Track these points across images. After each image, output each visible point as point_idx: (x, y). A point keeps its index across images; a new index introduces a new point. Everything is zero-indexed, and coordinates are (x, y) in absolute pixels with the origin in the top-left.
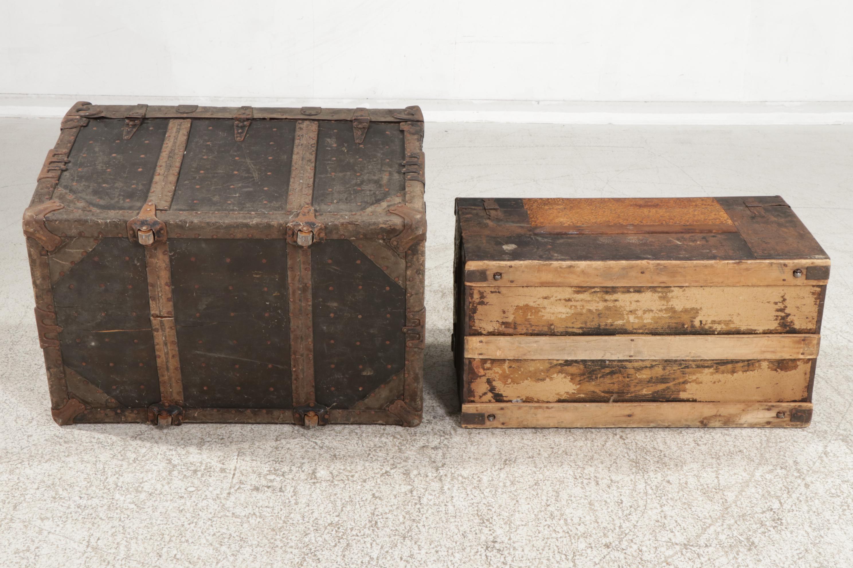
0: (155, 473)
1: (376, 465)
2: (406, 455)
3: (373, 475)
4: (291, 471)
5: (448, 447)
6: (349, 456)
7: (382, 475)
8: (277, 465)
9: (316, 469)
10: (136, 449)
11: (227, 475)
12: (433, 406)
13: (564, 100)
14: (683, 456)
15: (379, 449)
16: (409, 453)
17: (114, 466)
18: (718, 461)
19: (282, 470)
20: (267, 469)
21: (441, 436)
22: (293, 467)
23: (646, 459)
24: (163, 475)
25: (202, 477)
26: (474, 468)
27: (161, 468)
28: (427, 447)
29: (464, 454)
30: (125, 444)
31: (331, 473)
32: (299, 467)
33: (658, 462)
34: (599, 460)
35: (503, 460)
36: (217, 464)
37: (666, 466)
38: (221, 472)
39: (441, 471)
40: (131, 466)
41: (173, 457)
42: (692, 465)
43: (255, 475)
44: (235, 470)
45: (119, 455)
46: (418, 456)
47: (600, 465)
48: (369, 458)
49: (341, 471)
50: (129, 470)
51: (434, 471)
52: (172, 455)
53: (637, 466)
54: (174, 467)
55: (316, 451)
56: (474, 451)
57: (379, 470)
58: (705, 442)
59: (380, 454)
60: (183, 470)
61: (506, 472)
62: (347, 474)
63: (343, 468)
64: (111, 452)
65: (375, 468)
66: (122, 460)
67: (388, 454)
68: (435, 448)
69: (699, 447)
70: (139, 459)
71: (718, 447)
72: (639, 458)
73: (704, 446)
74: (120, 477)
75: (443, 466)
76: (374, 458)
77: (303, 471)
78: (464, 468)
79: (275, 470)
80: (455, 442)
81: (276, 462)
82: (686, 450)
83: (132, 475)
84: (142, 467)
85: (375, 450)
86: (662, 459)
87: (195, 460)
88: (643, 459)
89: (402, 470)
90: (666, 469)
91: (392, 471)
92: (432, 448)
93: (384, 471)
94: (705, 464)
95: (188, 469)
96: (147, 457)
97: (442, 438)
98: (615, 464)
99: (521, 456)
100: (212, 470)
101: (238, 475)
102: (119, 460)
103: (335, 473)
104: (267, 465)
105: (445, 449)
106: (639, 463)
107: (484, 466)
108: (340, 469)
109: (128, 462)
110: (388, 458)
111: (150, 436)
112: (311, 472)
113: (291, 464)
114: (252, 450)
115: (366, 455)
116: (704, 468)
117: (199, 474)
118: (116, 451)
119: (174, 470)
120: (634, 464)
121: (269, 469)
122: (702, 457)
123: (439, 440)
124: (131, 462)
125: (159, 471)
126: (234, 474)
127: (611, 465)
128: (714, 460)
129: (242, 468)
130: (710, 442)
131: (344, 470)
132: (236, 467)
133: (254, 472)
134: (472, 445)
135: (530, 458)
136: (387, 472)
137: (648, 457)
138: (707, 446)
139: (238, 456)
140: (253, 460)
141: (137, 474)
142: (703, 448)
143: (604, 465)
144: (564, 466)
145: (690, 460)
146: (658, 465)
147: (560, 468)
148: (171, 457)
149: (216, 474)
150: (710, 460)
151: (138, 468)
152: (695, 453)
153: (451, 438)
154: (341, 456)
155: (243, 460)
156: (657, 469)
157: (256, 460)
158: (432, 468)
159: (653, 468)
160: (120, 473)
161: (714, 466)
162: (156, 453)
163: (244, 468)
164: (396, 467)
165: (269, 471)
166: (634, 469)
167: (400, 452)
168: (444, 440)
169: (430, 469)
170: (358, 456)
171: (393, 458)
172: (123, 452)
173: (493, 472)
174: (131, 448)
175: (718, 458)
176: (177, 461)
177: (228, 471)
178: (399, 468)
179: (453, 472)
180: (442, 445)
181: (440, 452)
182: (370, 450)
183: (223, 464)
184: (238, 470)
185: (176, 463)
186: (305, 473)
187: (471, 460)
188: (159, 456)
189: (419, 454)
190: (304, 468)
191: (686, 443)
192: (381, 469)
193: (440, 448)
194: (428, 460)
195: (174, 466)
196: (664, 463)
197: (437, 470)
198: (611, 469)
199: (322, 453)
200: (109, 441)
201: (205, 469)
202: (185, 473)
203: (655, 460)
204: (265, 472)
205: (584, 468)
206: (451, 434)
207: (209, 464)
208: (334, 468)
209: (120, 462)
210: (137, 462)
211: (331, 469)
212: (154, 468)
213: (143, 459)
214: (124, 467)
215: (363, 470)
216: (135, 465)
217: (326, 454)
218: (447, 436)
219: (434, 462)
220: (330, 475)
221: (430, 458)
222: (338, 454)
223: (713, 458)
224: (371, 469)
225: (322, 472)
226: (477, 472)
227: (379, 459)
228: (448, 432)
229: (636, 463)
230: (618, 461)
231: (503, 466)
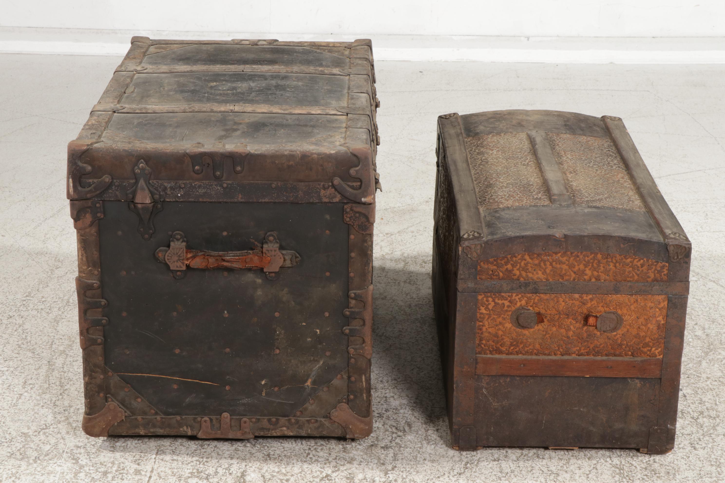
0: (58, 476)
1: (316, 468)
2: (351, 455)
3: (311, 479)
4: (216, 473)
5: (400, 447)
6: (285, 456)
7: (322, 479)
8: (201, 466)
9: (245, 471)
10: (38, 446)
11: (143, 477)
12: (386, 397)
13: (558, 36)
14: (676, 462)
15: (320, 448)
16: (355, 452)
17: (10, 467)
18: (719, 469)
19: (207, 473)
20: (189, 471)
21: (393, 433)
22: (219, 468)
23: (632, 465)
24: (67, 477)
25: (113, 480)
26: (429, 472)
27: (66, 468)
28: (376, 446)
29: (419, 455)
30: (26, 440)
31: (263, 476)
32: (226, 469)
33: (646, 469)
34: (576, 465)
35: (464, 463)
36: (131, 464)
37: (655, 474)
38: (136, 475)
39: (390, 475)
40: (30, 467)
41: (80, 456)
42: (687, 474)
43: (174, 478)
44: (152, 471)
45: (18, 454)
46: (365, 456)
47: (577, 471)
48: (308, 458)
49: (275, 474)
50: (28, 471)
51: (382, 475)
52: (80, 454)
53: (620, 473)
54: (80, 468)
55: (248, 449)
56: (430, 451)
57: (318, 473)
58: (704, 445)
59: (321, 454)
60: (92, 472)
61: (467, 477)
62: (282, 478)
63: (277, 470)
64: (9, 450)
65: (314, 470)
66: (22, 459)
67: (330, 454)
68: (386, 448)
69: (696, 452)
70: (41, 458)
71: (720, 452)
72: (623, 463)
73: (702, 450)
74: (16, 480)
75: (393, 469)
76: (314, 459)
77: (230, 474)
78: (418, 472)
79: (198, 472)
80: (410, 441)
81: (200, 462)
82: (680, 454)
83: (31, 478)
84: (44, 468)
85: (315, 449)
86: (651, 466)
87: (106, 460)
88: (628, 465)
89: (345, 473)
90: (655, 478)
91: (334, 475)
92: (382, 447)
93: (324, 474)
94: (702, 473)
95: (97, 471)
96: (50, 456)
97: (394, 435)
98: (595, 470)
99: (484, 459)
100: (125, 471)
101: (155, 478)
102: (17, 459)
103: (268, 476)
104: (189, 467)
105: (397, 449)
106: (623, 469)
107: (441, 470)
108: (274, 471)
109: (28, 462)
110: (330, 459)
111: (56, 430)
112: (239, 475)
113: (217, 464)
114: (174, 448)
115: (305, 455)
116: (701, 477)
117: (110, 476)
118: (14, 449)
119: (80, 472)
120: (617, 471)
121: (191, 471)
122: (699, 464)
123: (390, 438)
124: (31, 461)
125: (63, 473)
126: (150, 477)
127: (590, 471)
128: (714, 468)
129: (159, 470)
130: (710, 446)
131: (278, 472)
132: (153, 469)
133: (174, 474)
134: (428, 443)
135: (495, 460)
136: (327, 476)
137: (634, 463)
138: (706, 451)
139: (157, 454)
140: (173, 460)
141: (37, 477)
142: (701, 452)
143: (581, 471)
144: (534, 471)
145: (685, 467)
146: (646, 473)
147: (530, 474)
148: (78, 455)
149: (130, 477)
150: (709, 468)
151: (39, 469)
152: (691, 458)
153: (405, 435)
154: (276, 456)
155: (162, 460)
156: (645, 477)
157: (177, 460)
158: (381, 471)
159: (639, 476)
160: (18, 475)
161: (714, 475)
162: (61, 451)
163: (163, 469)
164: (339, 470)
165: (191, 473)
166: (617, 476)
167: (344, 451)
168: (396, 438)
169: (378, 473)
170: (295, 455)
171: (336, 459)
172: (23, 449)
173: (451, 477)
174: (32, 445)
175: (719, 466)
176: (85, 461)
177: (143, 473)
178: (342, 471)
179: (404, 476)
180: (394, 444)
181: (391, 452)
182: (310, 449)
183: (138, 464)
184: (155, 472)
185: (84, 463)
186: (233, 476)
187: (426, 462)
188: (65, 455)
189: (366, 454)
190: (232, 469)
191: (681, 446)
192: (322, 472)
193: (391, 447)
194: (376, 461)
195: (82, 467)
196: (653, 470)
197: (386, 474)
198: (590, 476)
199: (254, 451)
200: (8, 436)
201: (116, 471)
202: (93, 475)
203: (643, 466)
204: (187, 475)
205: (558, 475)
206: (404, 431)
207: (122, 465)
208: (267, 471)
209: (18, 462)
210: (39, 462)
211: (263, 471)
212: (58, 469)
213: (46, 458)
214: (22, 468)
215: (300, 473)
216: (35, 465)
217: (258, 454)
218: (400, 433)
219: (383, 464)
220: (262, 478)
221: (379, 459)
222: (272, 453)
223: (712, 465)
224: (310, 472)
225: (253, 475)
226: (432, 477)
227: (320, 460)
228: (402, 429)
229: (621, 470)
230: (598, 467)
231: (462, 470)
